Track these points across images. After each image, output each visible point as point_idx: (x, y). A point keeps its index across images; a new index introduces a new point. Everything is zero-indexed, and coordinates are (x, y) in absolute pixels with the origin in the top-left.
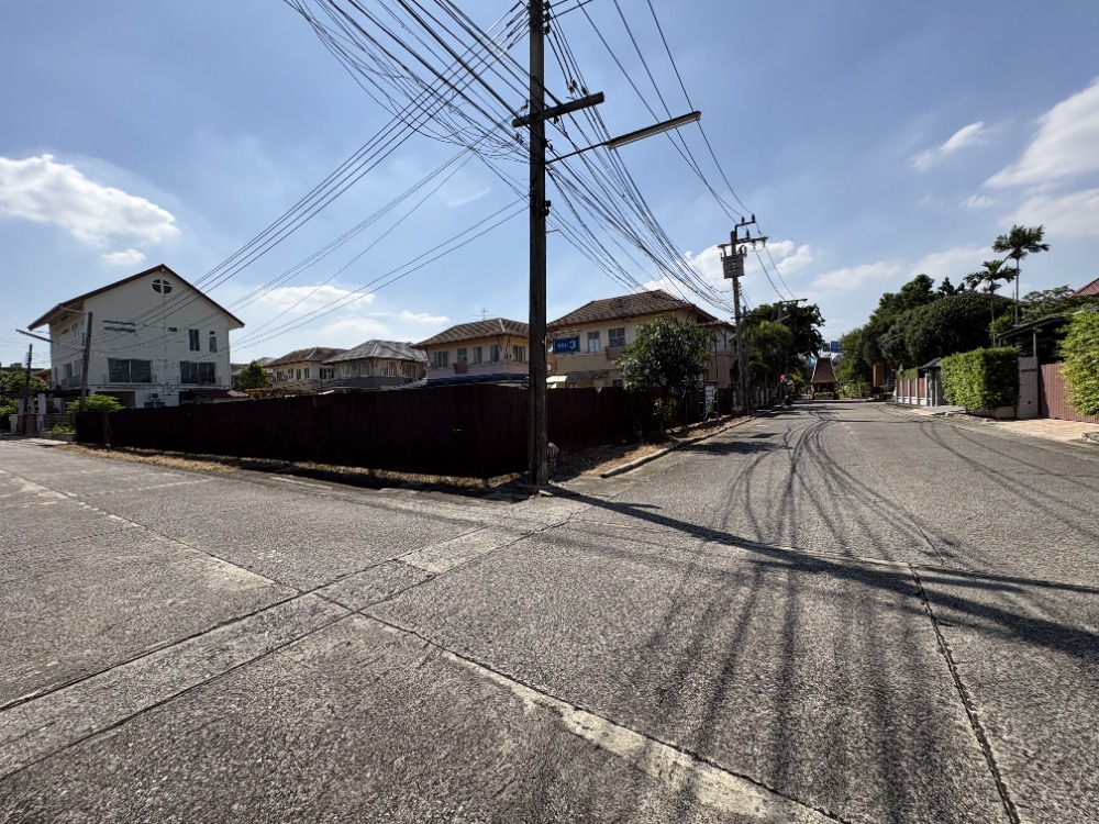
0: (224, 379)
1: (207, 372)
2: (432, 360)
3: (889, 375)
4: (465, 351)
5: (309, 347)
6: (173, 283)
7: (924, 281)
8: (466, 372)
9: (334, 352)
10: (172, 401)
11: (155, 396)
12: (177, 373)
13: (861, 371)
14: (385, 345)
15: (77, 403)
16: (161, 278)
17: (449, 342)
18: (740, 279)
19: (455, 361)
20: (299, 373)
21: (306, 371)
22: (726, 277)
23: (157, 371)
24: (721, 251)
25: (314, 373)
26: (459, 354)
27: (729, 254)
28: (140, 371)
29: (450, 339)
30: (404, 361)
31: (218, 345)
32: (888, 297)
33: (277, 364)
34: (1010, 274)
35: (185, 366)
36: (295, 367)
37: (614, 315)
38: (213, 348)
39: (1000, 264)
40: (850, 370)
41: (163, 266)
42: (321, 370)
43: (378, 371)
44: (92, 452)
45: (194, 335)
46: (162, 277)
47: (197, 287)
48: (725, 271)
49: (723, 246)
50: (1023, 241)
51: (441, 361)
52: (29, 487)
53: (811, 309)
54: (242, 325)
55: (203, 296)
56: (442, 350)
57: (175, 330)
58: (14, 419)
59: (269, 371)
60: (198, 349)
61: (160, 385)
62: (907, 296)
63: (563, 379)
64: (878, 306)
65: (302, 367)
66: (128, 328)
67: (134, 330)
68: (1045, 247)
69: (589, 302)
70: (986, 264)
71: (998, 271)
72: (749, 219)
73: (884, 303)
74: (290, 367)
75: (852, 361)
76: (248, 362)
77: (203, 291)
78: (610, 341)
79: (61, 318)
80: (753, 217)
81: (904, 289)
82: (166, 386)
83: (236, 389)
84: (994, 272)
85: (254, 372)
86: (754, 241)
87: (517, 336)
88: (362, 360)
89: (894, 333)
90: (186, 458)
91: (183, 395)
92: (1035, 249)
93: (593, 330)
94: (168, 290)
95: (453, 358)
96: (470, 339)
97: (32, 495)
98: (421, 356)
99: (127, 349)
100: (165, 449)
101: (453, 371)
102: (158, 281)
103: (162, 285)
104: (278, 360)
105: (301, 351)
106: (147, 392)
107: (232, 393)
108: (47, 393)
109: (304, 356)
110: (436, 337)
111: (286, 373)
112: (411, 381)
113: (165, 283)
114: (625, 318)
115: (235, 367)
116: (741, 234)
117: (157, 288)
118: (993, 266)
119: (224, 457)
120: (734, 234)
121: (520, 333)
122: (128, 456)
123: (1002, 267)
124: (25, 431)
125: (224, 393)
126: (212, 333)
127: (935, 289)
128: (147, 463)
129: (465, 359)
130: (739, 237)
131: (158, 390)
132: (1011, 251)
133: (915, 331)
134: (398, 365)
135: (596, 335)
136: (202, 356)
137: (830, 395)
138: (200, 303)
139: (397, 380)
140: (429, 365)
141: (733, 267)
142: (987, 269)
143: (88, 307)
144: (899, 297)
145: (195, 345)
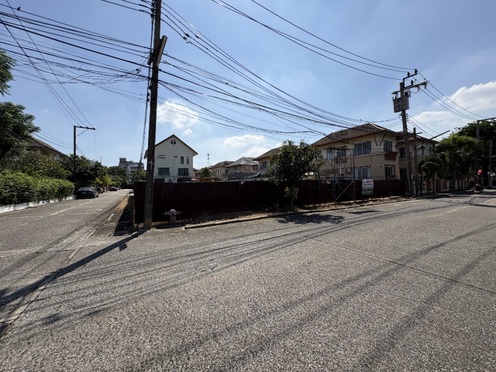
0: (192, 174)
1: (186, 172)
2: (261, 165)
6: (177, 141)
10: (175, 182)
11: (170, 180)
12: (177, 172)
21: (221, 170)
22: (396, 111)
23: (171, 171)
24: (394, 96)
25: (223, 171)
27: (399, 96)
29: (268, 155)
31: (189, 162)
33: (213, 168)
35: (179, 169)
36: (217, 169)
43: (243, 170)
45: (182, 158)
46: (173, 139)
48: (395, 108)
49: (396, 93)
51: (264, 166)
54: (197, 154)
56: (264, 161)
57: (177, 157)
59: (211, 170)
61: (172, 176)
65: (219, 169)
66: (163, 157)
67: (165, 158)
76: (205, 167)
80: (416, 71)
85: (206, 171)
86: (417, 86)
91: (178, 180)
94: (175, 143)
98: (257, 163)
104: (214, 166)
106: (168, 179)
109: (220, 164)
113: (174, 141)
117: (172, 143)
120: (402, 85)
126: (188, 157)
130: (406, 86)
131: (171, 178)
134: (252, 168)
136: (185, 166)
138: (184, 146)
140: (259, 167)
141: (401, 105)
145: (182, 162)
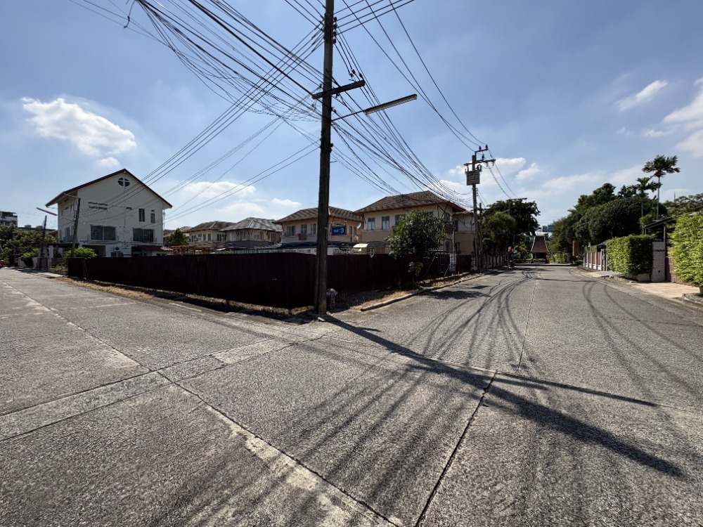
0: (159, 239)
1: (149, 235)
2: (286, 231)
3: (581, 249)
4: (306, 227)
5: (213, 221)
6: (130, 180)
7: (609, 188)
8: (305, 239)
9: (228, 224)
10: (127, 252)
11: (117, 249)
12: (131, 235)
13: (564, 246)
14: (256, 221)
15: (70, 252)
16: (124, 178)
17: (297, 220)
18: (477, 185)
19: (299, 232)
20: (204, 236)
21: (209, 235)
22: (468, 184)
23: (118, 232)
24: (466, 167)
25: (214, 236)
26: (302, 228)
27: (471, 169)
28: (109, 233)
29: (297, 218)
30: (267, 231)
31: (156, 218)
32: (584, 197)
33: (192, 231)
34: (654, 187)
35: (136, 231)
36: (202, 233)
37: (397, 206)
38: (153, 220)
39: (648, 179)
40: (557, 244)
41: (125, 170)
42: (218, 235)
43: (253, 237)
44: (76, 282)
45: (142, 212)
46: (121, 176)
47: (144, 182)
48: (468, 180)
49: (467, 165)
50: (663, 165)
51: (291, 232)
52: (32, 303)
53: (531, 204)
54: (171, 206)
55: (147, 187)
56: (291, 225)
57: (131, 209)
58: (35, 260)
59: (187, 235)
60: (144, 221)
61: (120, 242)
62: (595, 197)
63: (365, 245)
64: (577, 203)
65: (207, 233)
66: (103, 207)
67: (106, 209)
68: (677, 170)
69: (384, 197)
70: (639, 180)
71: (647, 185)
72: (483, 148)
73: (580, 201)
74: (199, 233)
75: (559, 239)
76: (175, 229)
77: (147, 185)
78: (396, 222)
79: (65, 200)
80: (487, 147)
81: (595, 192)
82: (124, 243)
83: (166, 246)
84: (644, 185)
85: (178, 235)
86: (487, 162)
87: (338, 218)
88: (243, 230)
89: (583, 222)
90: (126, 289)
91: (134, 249)
92: (671, 171)
93: (385, 215)
94: (127, 184)
95: (298, 230)
96: (308, 219)
97: (31, 308)
98: (279, 228)
99: (102, 220)
100: (116, 283)
101: (298, 238)
102: (122, 179)
103: (124, 181)
104: (193, 228)
105: (207, 223)
106: (113, 246)
107: (164, 248)
108: (54, 245)
109: (208, 226)
110: (288, 217)
111: (197, 237)
112: (273, 244)
113: (126, 180)
114: (406, 208)
115: (167, 232)
116: (479, 158)
117: (121, 183)
118: (643, 181)
119: (148, 289)
120: (474, 157)
121: (340, 216)
122: (94, 286)
123: (650, 182)
124: (41, 268)
125: (158, 248)
126: (153, 211)
127: (616, 193)
128: (103, 291)
129: (306, 231)
130: (477, 159)
131: (119, 245)
132: (655, 172)
133: (594, 221)
134: (265, 234)
135: (387, 219)
136: (146, 225)
137: (543, 261)
138: (145, 191)
139: (263, 243)
140: (283, 234)
141: (473, 178)
142: (639, 183)
143: (80, 194)
144: (591, 198)
145: (142, 218)
